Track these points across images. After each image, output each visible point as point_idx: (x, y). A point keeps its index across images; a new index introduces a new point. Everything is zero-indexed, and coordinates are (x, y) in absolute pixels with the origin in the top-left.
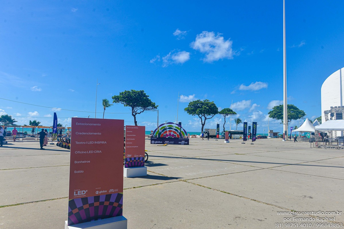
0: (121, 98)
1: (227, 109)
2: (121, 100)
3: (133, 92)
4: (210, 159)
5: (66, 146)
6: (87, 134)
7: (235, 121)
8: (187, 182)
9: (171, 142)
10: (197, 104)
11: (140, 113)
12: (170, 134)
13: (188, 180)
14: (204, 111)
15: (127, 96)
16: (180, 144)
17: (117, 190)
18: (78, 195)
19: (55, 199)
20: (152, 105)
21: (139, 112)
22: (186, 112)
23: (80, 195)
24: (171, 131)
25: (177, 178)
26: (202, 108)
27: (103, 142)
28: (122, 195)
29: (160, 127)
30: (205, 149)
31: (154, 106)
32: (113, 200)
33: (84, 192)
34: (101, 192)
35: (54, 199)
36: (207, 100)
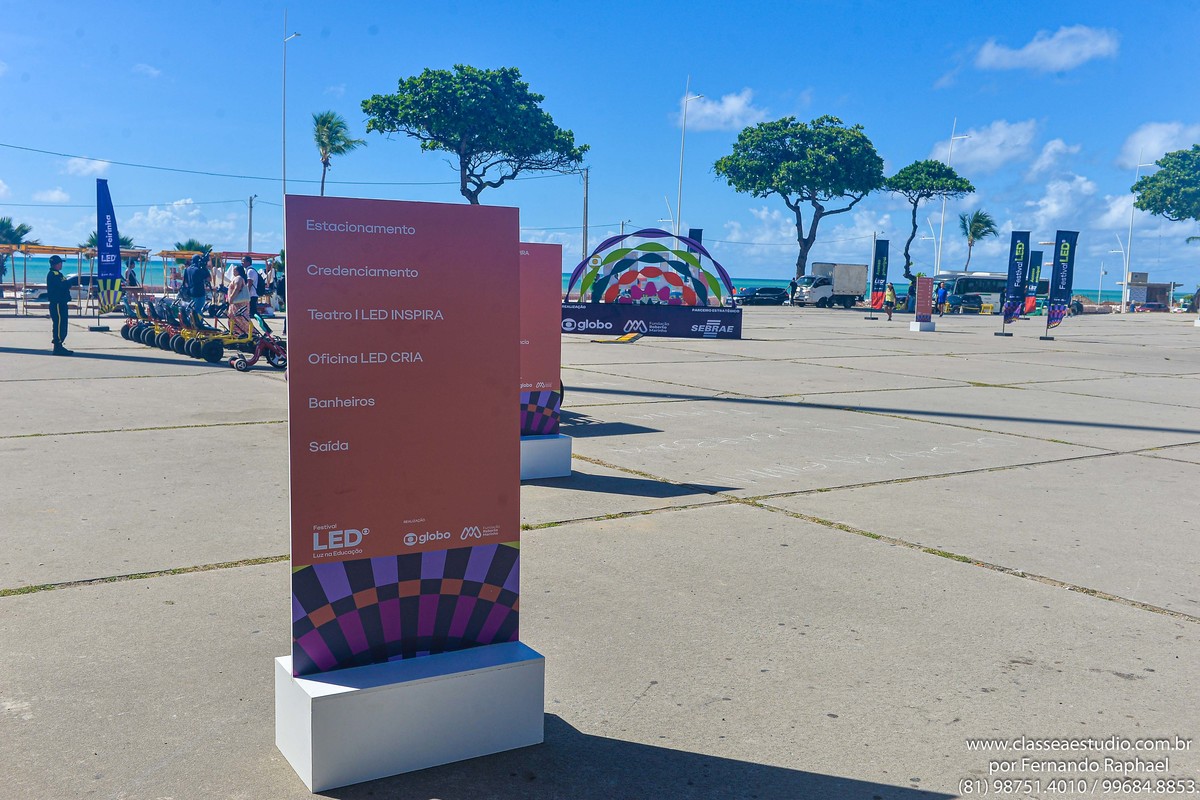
0: (408, 107)
1: (927, 165)
2: (405, 120)
3: (467, 77)
4: (857, 405)
5: (166, 337)
6: (357, 273)
7: (964, 226)
8: (761, 506)
9: (654, 327)
10: (781, 139)
11: (501, 182)
12: (651, 289)
13: (766, 497)
14: (815, 173)
15: (437, 96)
16: (699, 335)
17: (492, 531)
18: (329, 551)
19: (185, 570)
20: (557, 142)
21: (496, 180)
22: (725, 179)
23: (338, 550)
24: (656, 272)
25: (712, 490)
26: (803, 156)
27: (427, 315)
28: (517, 552)
29: (604, 254)
30: (819, 361)
31: (568, 151)
32: (476, 571)
33: (353, 538)
34: (425, 538)
35: (180, 571)
36: (832, 121)
